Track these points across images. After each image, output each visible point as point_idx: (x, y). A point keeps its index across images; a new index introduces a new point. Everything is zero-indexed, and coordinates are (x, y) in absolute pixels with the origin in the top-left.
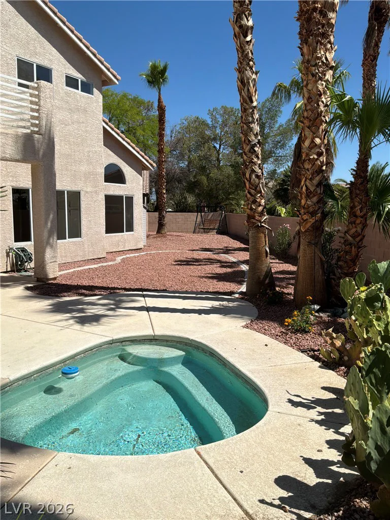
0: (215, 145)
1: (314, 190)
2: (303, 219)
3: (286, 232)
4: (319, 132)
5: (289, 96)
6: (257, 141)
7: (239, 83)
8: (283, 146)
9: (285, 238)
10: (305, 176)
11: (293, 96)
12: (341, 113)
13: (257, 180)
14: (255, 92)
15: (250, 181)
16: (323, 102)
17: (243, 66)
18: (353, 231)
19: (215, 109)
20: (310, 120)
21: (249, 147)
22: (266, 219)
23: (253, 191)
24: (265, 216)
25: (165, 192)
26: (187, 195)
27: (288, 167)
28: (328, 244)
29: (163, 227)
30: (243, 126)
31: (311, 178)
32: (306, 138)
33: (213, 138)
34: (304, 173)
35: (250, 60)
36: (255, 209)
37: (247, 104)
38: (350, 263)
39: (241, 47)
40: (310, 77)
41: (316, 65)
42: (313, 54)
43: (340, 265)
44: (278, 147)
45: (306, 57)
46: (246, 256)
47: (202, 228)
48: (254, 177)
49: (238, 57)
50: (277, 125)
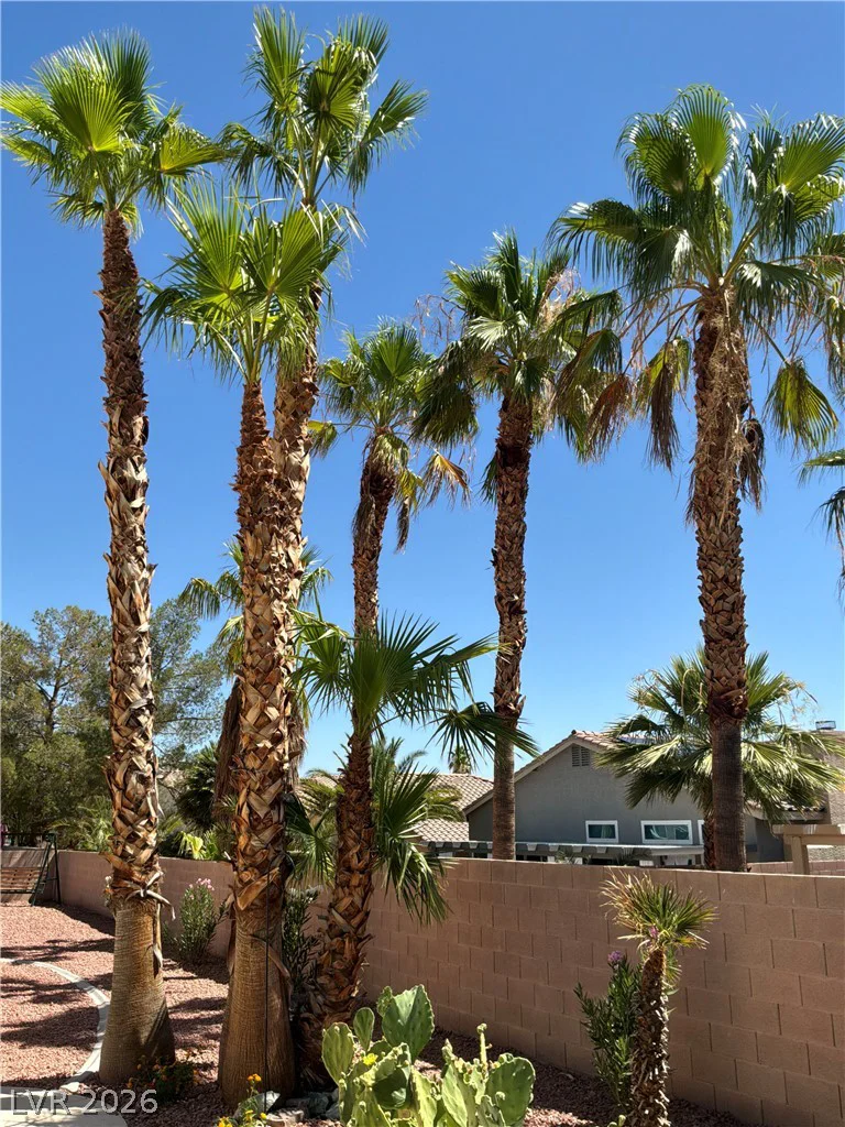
0: (45, 687)
1: (266, 815)
2: (241, 880)
3: (203, 900)
4: (275, 696)
5: (216, 605)
6: (144, 702)
7: (113, 585)
8: (200, 698)
9: (201, 914)
10: (248, 783)
11: (225, 604)
12: (318, 660)
13: (141, 788)
14: (146, 604)
15: (124, 790)
16: (282, 639)
17: (122, 553)
18: (346, 902)
19: (50, 612)
20: (258, 672)
21: (125, 715)
22: (157, 880)
23: (129, 814)
24: (155, 870)
27: (212, 744)
28: (294, 926)
30: (116, 670)
31: (259, 790)
32: (250, 707)
33: (41, 672)
34: (246, 777)
35: (138, 544)
36: (133, 856)
37: (126, 626)
38: (343, 978)
39: (121, 518)
40: (258, 592)
41: (269, 571)
42: (263, 552)
43: (322, 985)
44: (190, 698)
45: (251, 555)
46: (103, 963)
48: (135, 781)
49: (114, 534)
50: (189, 655)
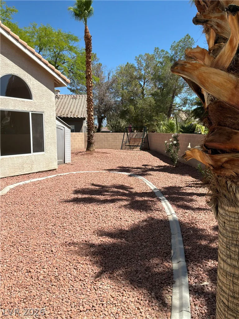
0: (140, 82)
19: (140, 56)
25: (93, 114)
26: (120, 120)
29: (92, 145)
33: (139, 78)
47: (128, 146)
